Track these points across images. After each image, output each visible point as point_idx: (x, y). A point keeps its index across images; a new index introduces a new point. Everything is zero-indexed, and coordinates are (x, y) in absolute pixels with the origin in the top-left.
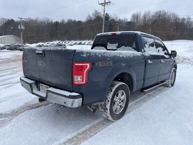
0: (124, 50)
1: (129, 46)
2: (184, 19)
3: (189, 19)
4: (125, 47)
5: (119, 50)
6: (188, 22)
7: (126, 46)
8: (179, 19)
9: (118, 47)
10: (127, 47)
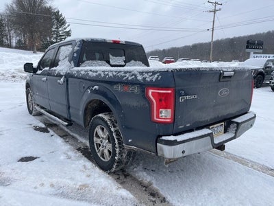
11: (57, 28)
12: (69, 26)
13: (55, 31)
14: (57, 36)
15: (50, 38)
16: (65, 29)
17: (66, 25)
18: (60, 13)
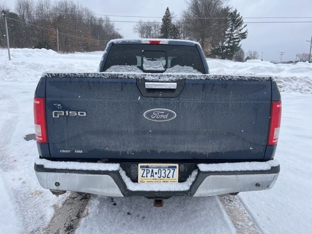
0: (179, 71)
1: (188, 65)
2: (101, 20)
3: (108, 21)
4: (181, 67)
5: (169, 71)
6: (107, 26)
7: (183, 66)
8: (95, 20)
9: (166, 67)
10: (185, 67)
11: (232, 30)
12: (245, 26)
13: (228, 34)
14: (230, 40)
15: (223, 42)
16: (240, 30)
17: (243, 26)
18: (237, 13)
